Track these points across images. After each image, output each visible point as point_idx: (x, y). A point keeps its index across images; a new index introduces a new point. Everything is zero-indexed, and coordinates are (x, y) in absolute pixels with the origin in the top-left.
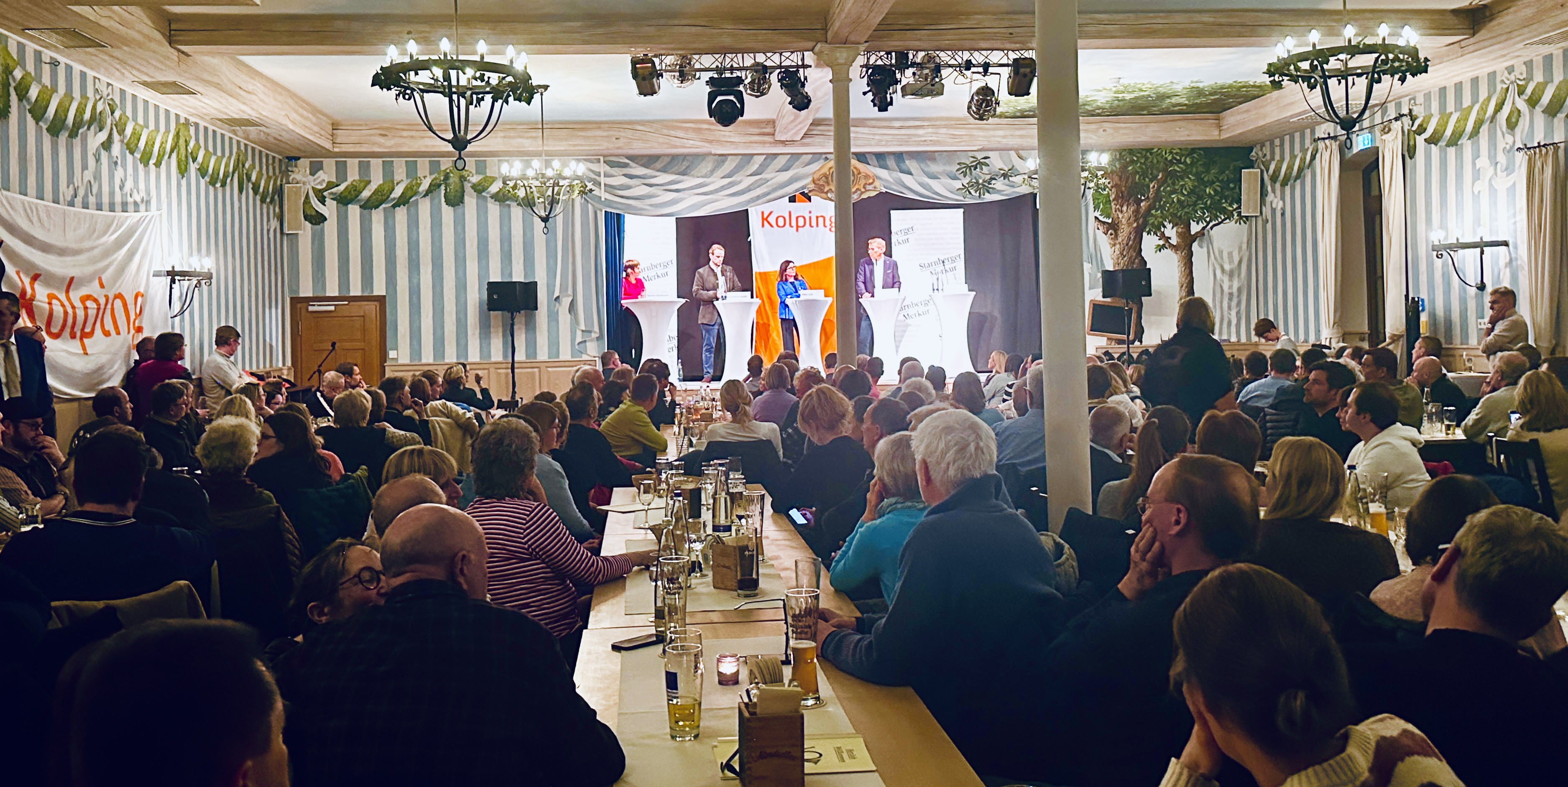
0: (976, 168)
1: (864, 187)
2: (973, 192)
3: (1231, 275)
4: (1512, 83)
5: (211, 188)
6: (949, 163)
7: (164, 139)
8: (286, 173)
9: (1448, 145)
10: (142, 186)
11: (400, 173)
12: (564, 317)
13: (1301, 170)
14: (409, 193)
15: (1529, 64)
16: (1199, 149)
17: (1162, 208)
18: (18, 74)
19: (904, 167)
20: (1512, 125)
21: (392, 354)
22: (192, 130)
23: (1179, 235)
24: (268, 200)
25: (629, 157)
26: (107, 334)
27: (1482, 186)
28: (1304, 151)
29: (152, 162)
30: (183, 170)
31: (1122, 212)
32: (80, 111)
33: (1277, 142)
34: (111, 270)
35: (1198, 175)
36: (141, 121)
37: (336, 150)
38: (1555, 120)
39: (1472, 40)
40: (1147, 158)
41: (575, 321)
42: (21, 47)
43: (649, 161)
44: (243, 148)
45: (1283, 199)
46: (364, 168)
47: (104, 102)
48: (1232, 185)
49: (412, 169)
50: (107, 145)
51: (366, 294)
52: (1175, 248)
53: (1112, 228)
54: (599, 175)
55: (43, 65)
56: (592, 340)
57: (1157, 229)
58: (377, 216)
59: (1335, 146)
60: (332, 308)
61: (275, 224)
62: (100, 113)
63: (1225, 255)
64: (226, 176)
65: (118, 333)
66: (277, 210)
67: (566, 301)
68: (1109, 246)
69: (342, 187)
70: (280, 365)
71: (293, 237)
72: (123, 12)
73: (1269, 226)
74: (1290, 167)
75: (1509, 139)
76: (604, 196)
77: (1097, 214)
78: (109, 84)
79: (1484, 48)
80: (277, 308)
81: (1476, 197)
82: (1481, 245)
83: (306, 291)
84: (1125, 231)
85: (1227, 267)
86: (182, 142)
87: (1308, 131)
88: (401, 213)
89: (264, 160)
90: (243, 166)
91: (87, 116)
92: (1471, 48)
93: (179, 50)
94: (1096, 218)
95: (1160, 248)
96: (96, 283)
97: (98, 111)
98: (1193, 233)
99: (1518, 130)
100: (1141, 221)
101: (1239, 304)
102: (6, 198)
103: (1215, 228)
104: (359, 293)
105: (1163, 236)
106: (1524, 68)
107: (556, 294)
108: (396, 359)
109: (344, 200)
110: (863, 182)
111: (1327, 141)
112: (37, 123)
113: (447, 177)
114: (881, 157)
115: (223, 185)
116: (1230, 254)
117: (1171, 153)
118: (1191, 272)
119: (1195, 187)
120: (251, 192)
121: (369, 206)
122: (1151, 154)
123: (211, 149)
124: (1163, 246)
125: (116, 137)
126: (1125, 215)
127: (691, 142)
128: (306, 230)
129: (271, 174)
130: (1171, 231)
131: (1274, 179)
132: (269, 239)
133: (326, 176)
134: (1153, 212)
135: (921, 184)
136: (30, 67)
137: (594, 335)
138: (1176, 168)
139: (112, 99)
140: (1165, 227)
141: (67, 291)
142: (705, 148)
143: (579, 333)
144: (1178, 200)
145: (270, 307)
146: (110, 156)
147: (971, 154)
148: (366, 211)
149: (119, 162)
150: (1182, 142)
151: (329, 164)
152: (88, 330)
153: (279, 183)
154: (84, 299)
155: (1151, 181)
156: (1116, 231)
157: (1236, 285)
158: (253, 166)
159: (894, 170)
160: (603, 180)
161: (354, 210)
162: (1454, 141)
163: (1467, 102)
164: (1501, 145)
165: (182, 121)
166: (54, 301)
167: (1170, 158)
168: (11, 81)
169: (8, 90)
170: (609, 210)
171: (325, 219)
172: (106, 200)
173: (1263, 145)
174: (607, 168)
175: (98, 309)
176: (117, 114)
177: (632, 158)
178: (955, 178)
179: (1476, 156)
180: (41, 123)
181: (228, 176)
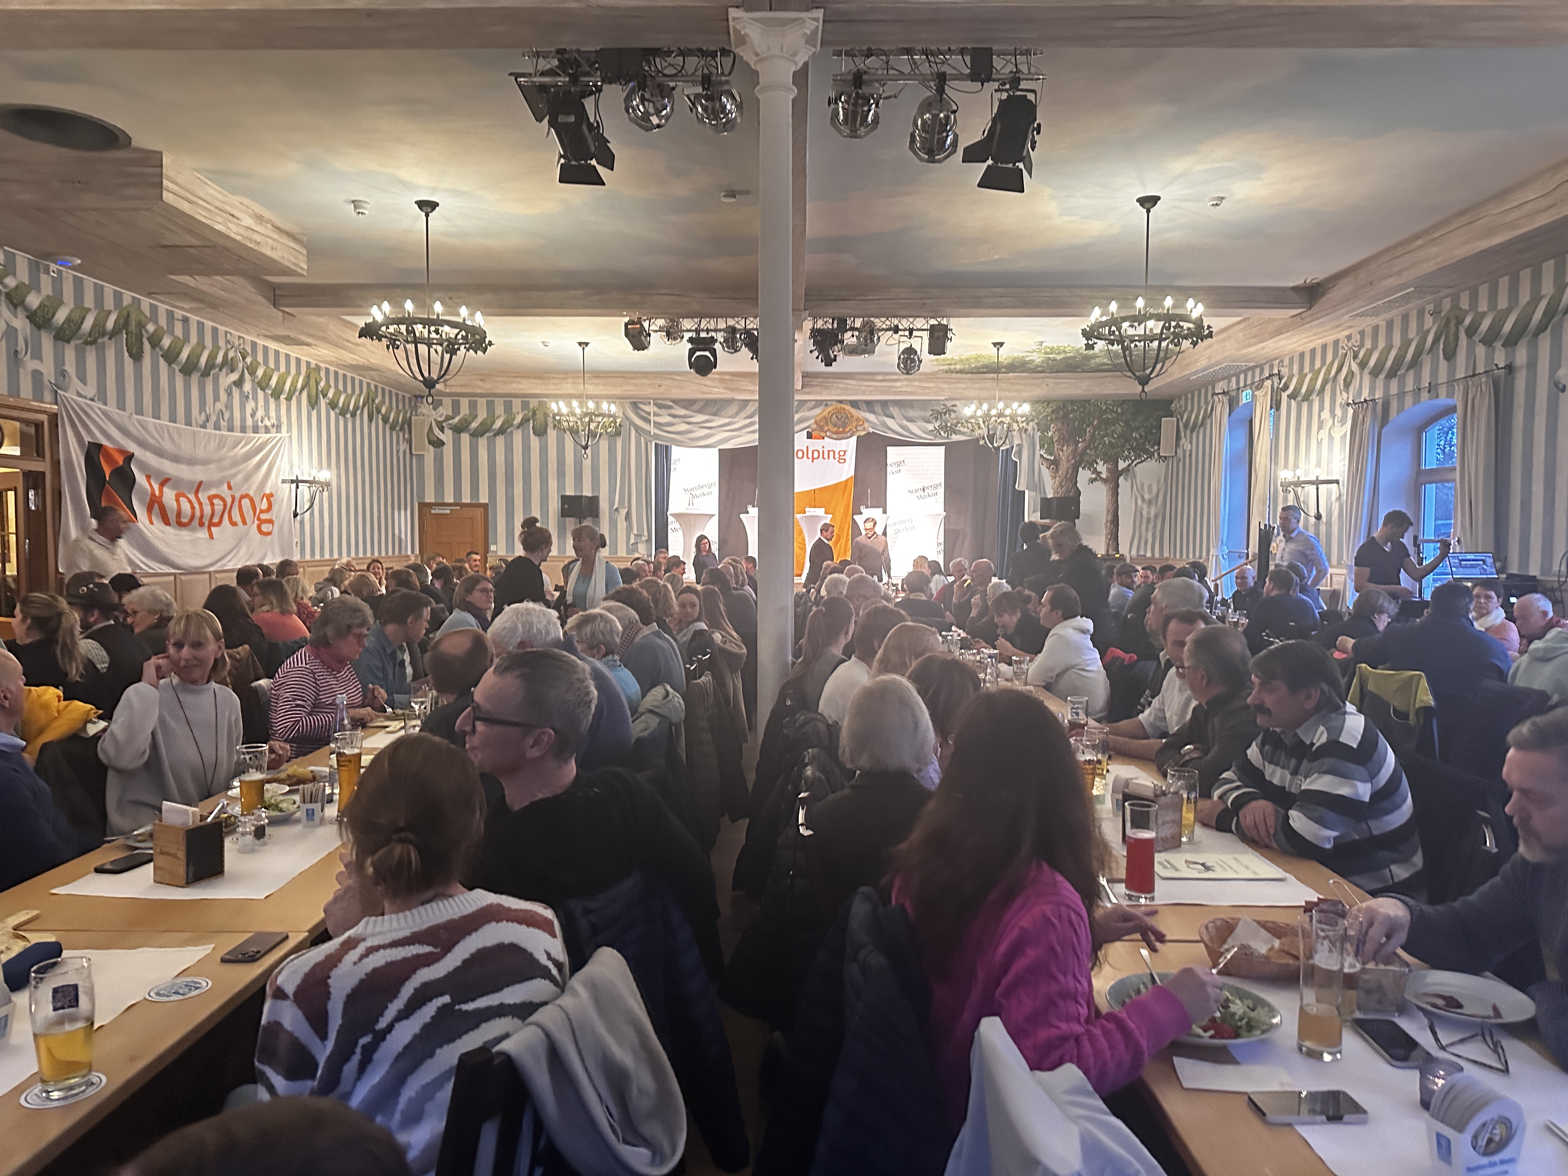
0: (945, 414)
1: (856, 428)
2: (942, 433)
3: (1150, 503)
4: (1349, 349)
5: (341, 419)
6: (925, 410)
7: (294, 380)
8: (415, 408)
9: (1303, 400)
10: (273, 414)
11: (500, 410)
12: (622, 525)
13: (1204, 418)
14: (506, 426)
15: (1362, 333)
16: (1129, 401)
17: (1096, 448)
18: (151, 328)
19: (888, 412)
20: (1347, 385)
21: (493, 548)
22: (323, 374)
23: (1108, 470)
24: (398, 428)
25: (673, 401)
26: (234, 524)
27: (1323, 435)
28: (1207, 403)
29: (283, 397)
30: (313, 403)
31: (1062, 451)
32: (212, 357)
33: (1189, 395)
34: (240, 477)
35: (1127, 423)
36: (272, 365)
37: (447, 390)
38: (1378, 380)
39: (1309, 312)
40: (1085, 408)
41: (629, 528)
42: (154, 309)
43: (688, 404)
44: (372, 388)
45: (1191, 443)
46: (473, 406)
47: (236, 351)
48: (1154, 431)
49: (508, 406)
50: (239, 383)
51: (474, 502)
52: (1105, 481)
53: (1054, 464)
54: (649, 414)
55: (176, 322)
56: (642, 542)
57: (1091, 465)
58: (482, 442)
59: (1226, 399)
60: (448, 512)
61: (404, 446)
62: (232, 359)
63: (1146, 488)
64: (356, 408)
65: (244, 522)
66: (407, 436)
67: (624, 512)
68: (1050, 478)
69: (456, 420)
70: (409, 553)
71: (421, 457)
72: (226, 282)
73: (1181, 464)
74: (1197, 417)
75: (1345, 395)
76: (653, 431)
77: (1042, 452)
78: (240, 337)
79: (1318, 319)
80: (406, 510)
81: (1319, 443)
82: (1317, 483)
83: (430, 498)
84: (1064, 466)
85: (1147, 497)
86: (312, 382)
87: (1210, 387)
88: (500, 441)
89: (394, 398)
90: (373, 401)
91: (219, 359)
92: (1308, 319)
93: (283, 311)
94: (1041, 456)
95: (1092, 481)
96: (225, 486)
97: (230, 357)
98: (1120, 469)
99: (1351, 388)
100: (1078, 458)
101: (1155, 526)
102: (138, 420)
103: (1139, 465)
104: (469, 501)
105: (1095, 471)
106: (1358, 336)
107: (615, 507)
108: (496, 552)
109: (458, 430)
110: (855, 424)
111: (1220, 396)
112: (170, 365)
113: (534, 413)
114: (870, 405)
115: (353, 415)
116: (1150, 487)
117: (1105, 403)
118: (1117, 500)
119: (1123, 431)
120: (380, 422)
121: (476, 434)
122: (1089, 404)
123: (341, 387)
124: (1095, 479)
125: (247, 376)
126: (1065, 454)
127: (717, 390)
128: (430, 453)
129: (400, 407)
130: (1102, 467)
131: (1186, 426)
132: (398, 458)
133: (445, 410)
134: (1088, 451)
135: (901, 426)
136: (163, 322)
137: (644, 539)
138: (1109, 416)
139: (243, 349)
140: (1097, 463)
141: (197, 492)
142: (729, 395)
143: (632, 537)
144: (1109, 442)
145: (399, 509)
146: (242, 392)
147: (942, 403)
148: (475, 439)
149: (250, 396)
150: (1112, 395)
151: (447, 402)
152: (216, 520)
153: (408, 415)
154: (211, 499)
155: (1088, 426)
156: (1057, 466)
157: (1153, 511)
158: (383, 402)
159: (881, 415)
160: (652, 418)
161: (465, 437)
162: (1307, 398)
163: (1318, 365)
164: (1339, 401)
165: (313, 366)
166: (182, 499)
167: (1104, 408)
168: (144, 332)
169: (141, 340)
170: (658, 442)
171: (444, 444)
172: (237, 423)
173: (1180, 399)
174: (656, 409)
175: (225, 506)
176: (249, 360)
177: (675, 401)
178: (928, 422)
179: (1321, 409)
180: (173, 366)
181: (358, 409)
